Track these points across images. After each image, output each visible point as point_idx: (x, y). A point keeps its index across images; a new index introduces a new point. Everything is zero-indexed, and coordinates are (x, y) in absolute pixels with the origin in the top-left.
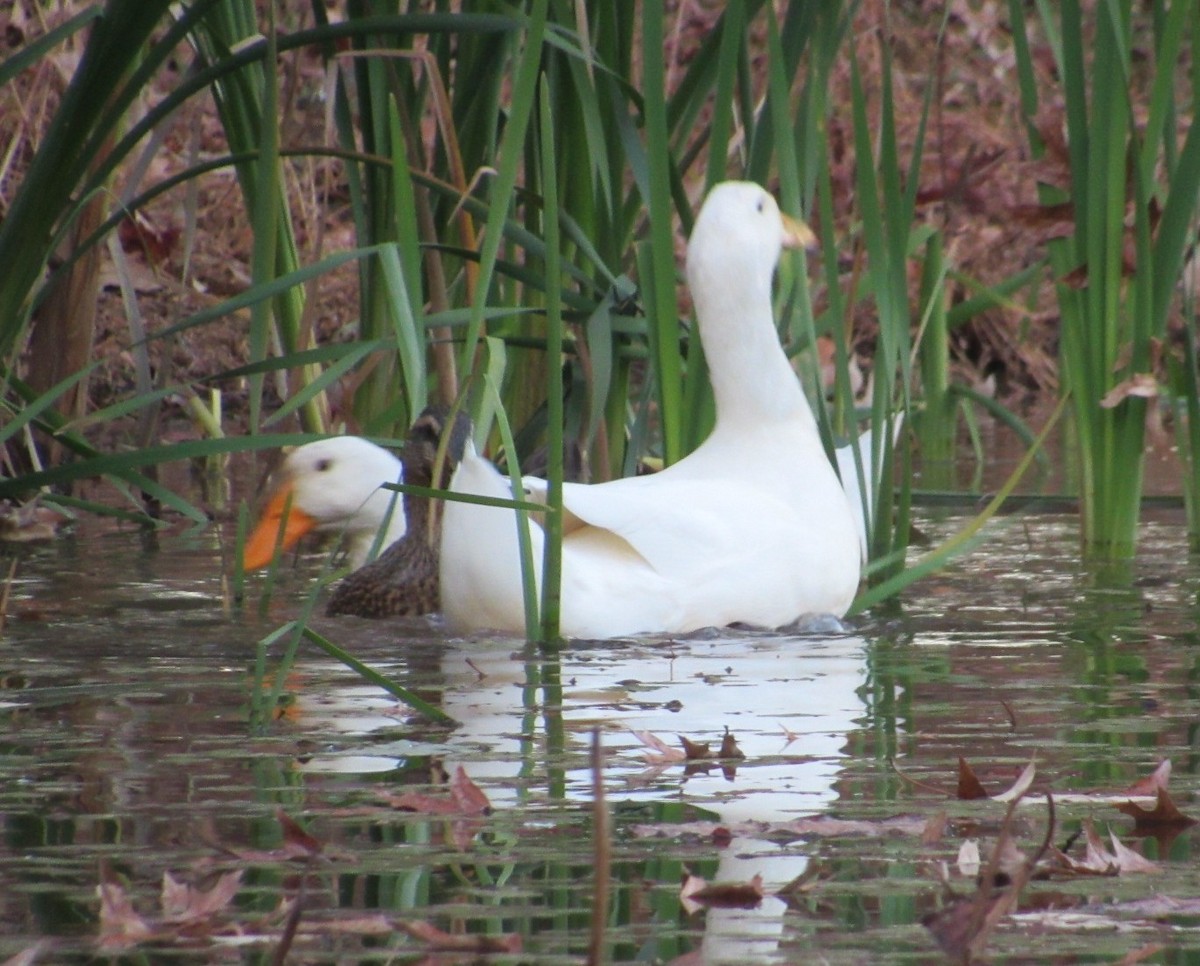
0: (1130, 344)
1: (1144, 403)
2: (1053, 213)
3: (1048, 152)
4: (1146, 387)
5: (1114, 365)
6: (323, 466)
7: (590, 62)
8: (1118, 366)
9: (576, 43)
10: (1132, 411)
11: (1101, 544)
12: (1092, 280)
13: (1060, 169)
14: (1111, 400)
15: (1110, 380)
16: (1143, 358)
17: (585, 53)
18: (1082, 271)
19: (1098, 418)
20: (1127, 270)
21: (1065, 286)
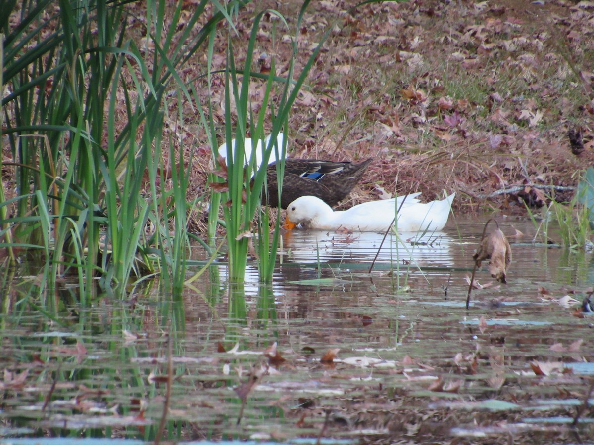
0: (244, 222)
1: (248, 239)
2: (222, 185)
3: (221, 168)
4: (248, 235)
5: (239, 228)
6: (293, 209)
7: (90, 140)
8: (240, 229)
9: (86, 135)
10: (244, 241)
11: (235, 279)
12: (233, 204)
13: (225, 173)
14: (238, 238)
15: (238, 232)
16: (247, 226)
17: (88, 138)
18: (231, 202)
19: (234, 243)
20: (243, 202)
21: (226, 206)
